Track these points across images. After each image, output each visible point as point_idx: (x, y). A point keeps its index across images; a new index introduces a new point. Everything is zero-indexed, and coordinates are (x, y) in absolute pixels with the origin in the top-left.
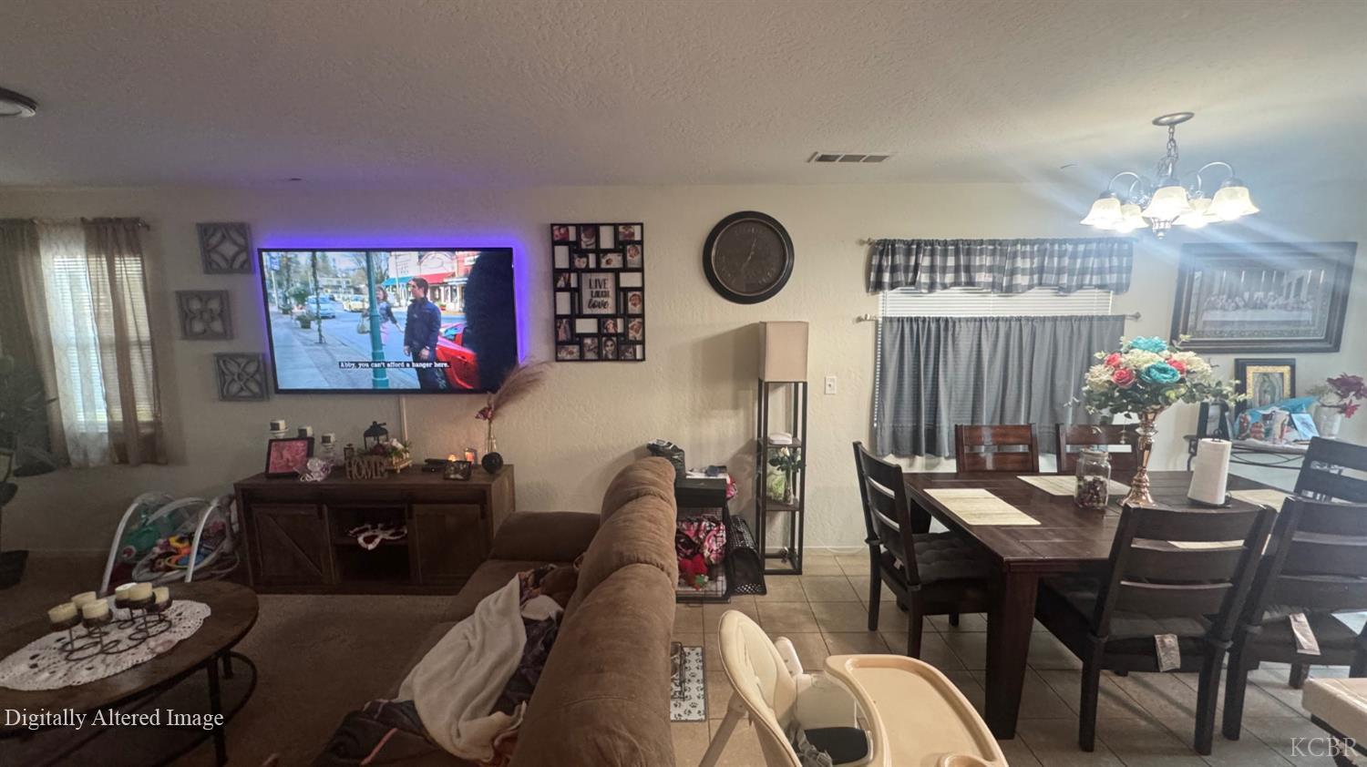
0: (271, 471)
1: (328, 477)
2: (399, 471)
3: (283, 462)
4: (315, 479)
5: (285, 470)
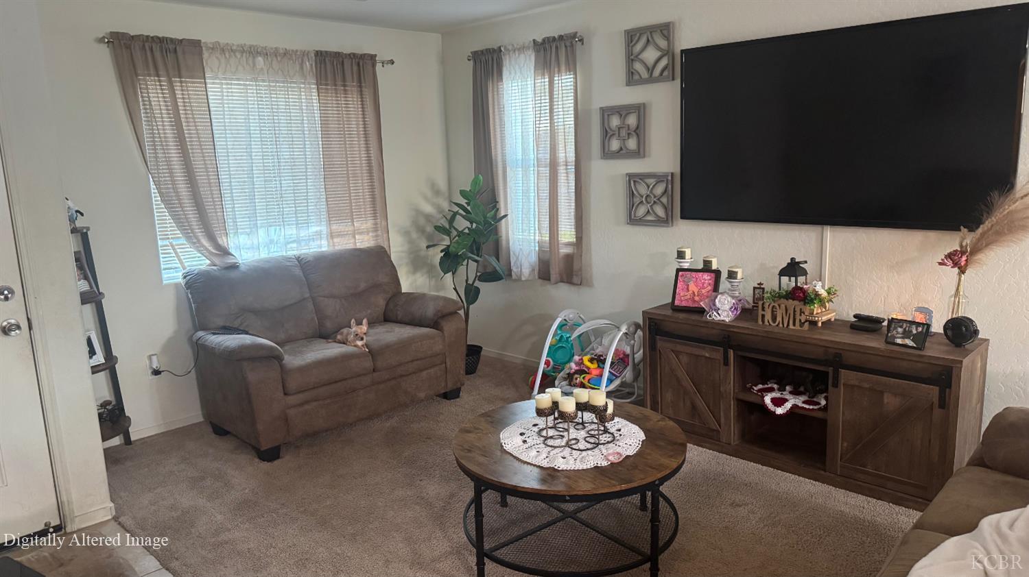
0: (677, 303)
1: (737, 318)
2: (820, 324)
3: (689, 295)
4: (722, 318)
5: (691, 304)
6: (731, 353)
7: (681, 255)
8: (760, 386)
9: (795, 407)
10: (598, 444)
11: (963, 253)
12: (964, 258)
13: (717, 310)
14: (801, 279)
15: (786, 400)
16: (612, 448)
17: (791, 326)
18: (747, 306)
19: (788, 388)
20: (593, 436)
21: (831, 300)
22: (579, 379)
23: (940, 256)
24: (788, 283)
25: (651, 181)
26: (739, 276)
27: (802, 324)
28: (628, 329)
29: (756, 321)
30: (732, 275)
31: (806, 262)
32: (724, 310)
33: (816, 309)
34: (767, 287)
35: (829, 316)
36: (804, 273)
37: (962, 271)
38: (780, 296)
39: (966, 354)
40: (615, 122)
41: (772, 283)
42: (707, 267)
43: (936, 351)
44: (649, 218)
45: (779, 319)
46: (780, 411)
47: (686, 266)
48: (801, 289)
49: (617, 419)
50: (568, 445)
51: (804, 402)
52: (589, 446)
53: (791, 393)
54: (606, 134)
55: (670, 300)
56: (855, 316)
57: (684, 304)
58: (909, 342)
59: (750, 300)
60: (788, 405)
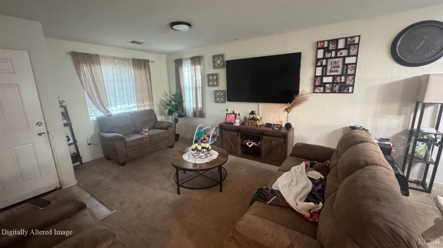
0: (227, 122)
1: (240, 125)
2: (258, 126)
3: (229, 119)
4: (237, 125)
5: (230, 122)
6: (239, 133)
7: (227, 110)
8: (246, 141)
9: (253, 145)
10: (207, 157)
11: (288, 108)
12: (289, 110)
13: (236, 123)
14: (254, 115)
15: (251, 144)
16: (211, 157)
17: (252, 126)
18: (243, 122)
19: (252, 141)
20: (206, 155)
21: (261, 120)
22: (204, 141)
23: (284, 109)
24: (251, 116)
25: (220, 92)
26: (241, 115)
27: (254, 126)
28: (215, 128)
29: (244, 125)
30: (239, 115)
31: (255, 111)
32: (237, 123)
33: (258, 122)
34: (247, 117)
35: (261, 124)
36: (255, 114)
37: (288, 113)
38: (250, 119)
39: (289, 132)
40: (211, 77)
41: (248, 116)
42: (233, 113)
43: (283, 131)
44: (220, 101)
45: (250, 125)
46: (250, 146)
47: (229, 113)
48: (254, 118)
49: (212, 150)
50: (200, 157)
51: (256, 144)
52: (205, 157)
53: (253, 142)
54: (209, 81)
55: (225, 121)
56: (266, 123)
57: (228, 122)
58: (278, 129)
59: (243, 120)
60: (252, 145)
